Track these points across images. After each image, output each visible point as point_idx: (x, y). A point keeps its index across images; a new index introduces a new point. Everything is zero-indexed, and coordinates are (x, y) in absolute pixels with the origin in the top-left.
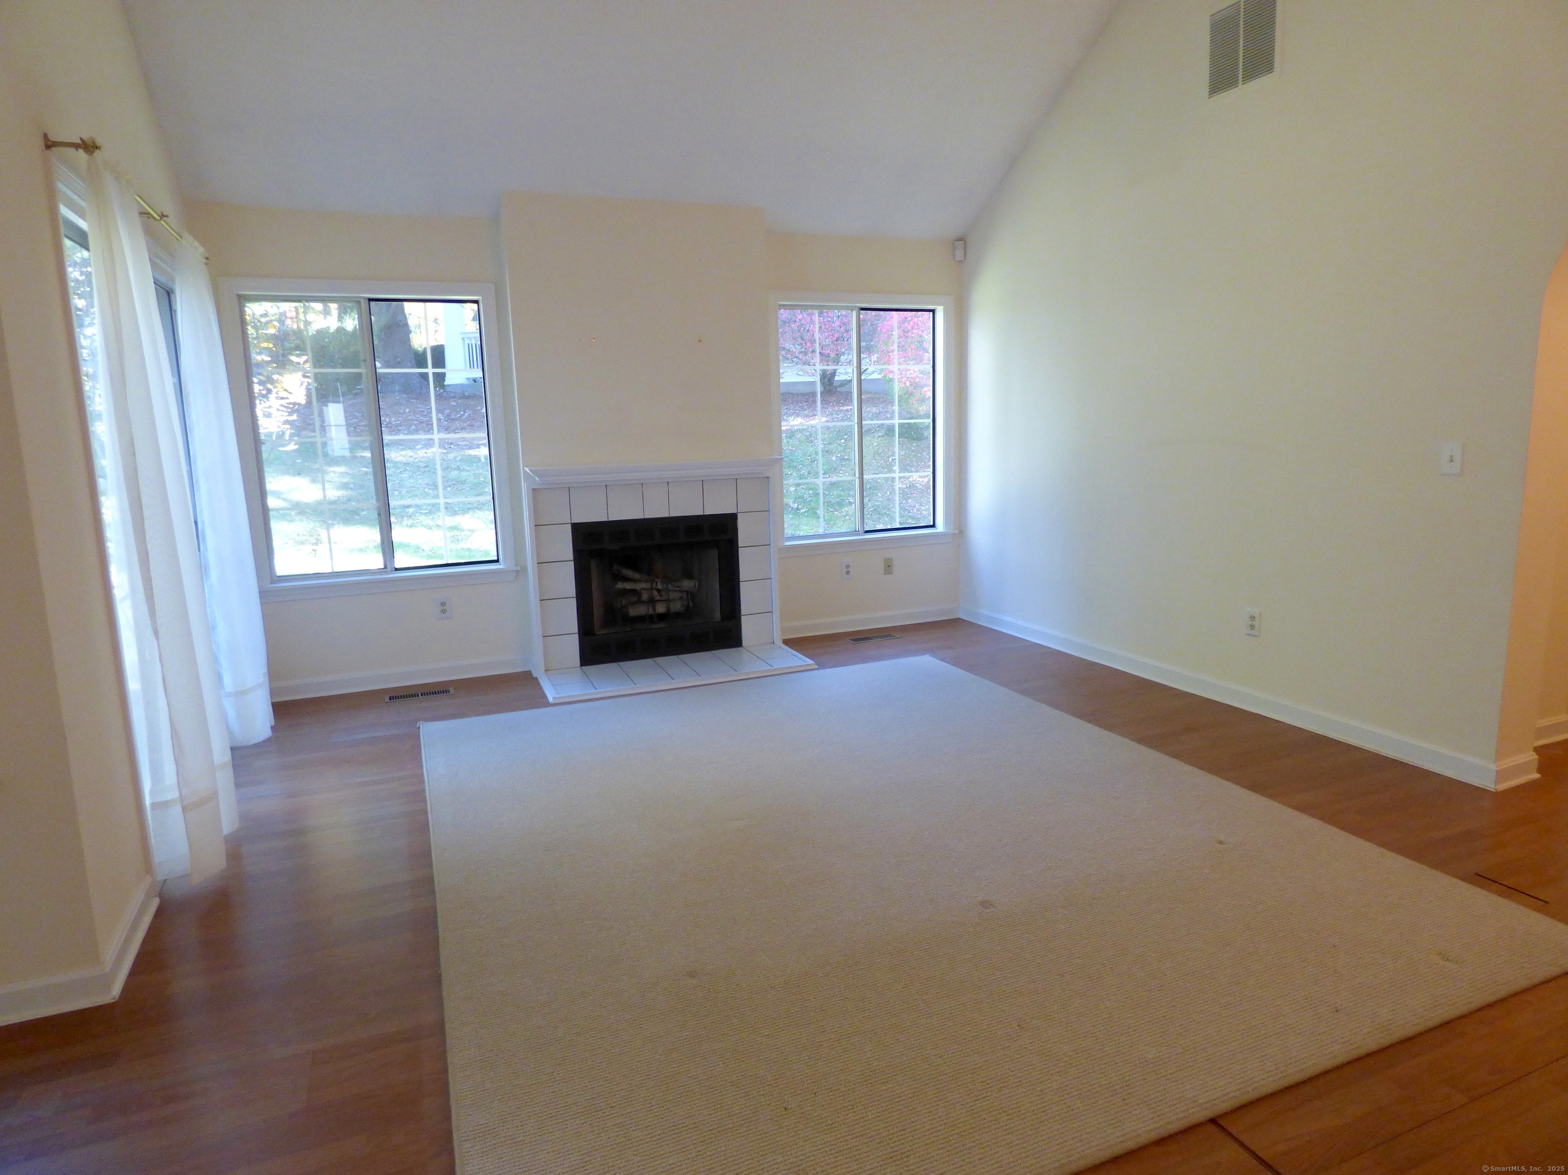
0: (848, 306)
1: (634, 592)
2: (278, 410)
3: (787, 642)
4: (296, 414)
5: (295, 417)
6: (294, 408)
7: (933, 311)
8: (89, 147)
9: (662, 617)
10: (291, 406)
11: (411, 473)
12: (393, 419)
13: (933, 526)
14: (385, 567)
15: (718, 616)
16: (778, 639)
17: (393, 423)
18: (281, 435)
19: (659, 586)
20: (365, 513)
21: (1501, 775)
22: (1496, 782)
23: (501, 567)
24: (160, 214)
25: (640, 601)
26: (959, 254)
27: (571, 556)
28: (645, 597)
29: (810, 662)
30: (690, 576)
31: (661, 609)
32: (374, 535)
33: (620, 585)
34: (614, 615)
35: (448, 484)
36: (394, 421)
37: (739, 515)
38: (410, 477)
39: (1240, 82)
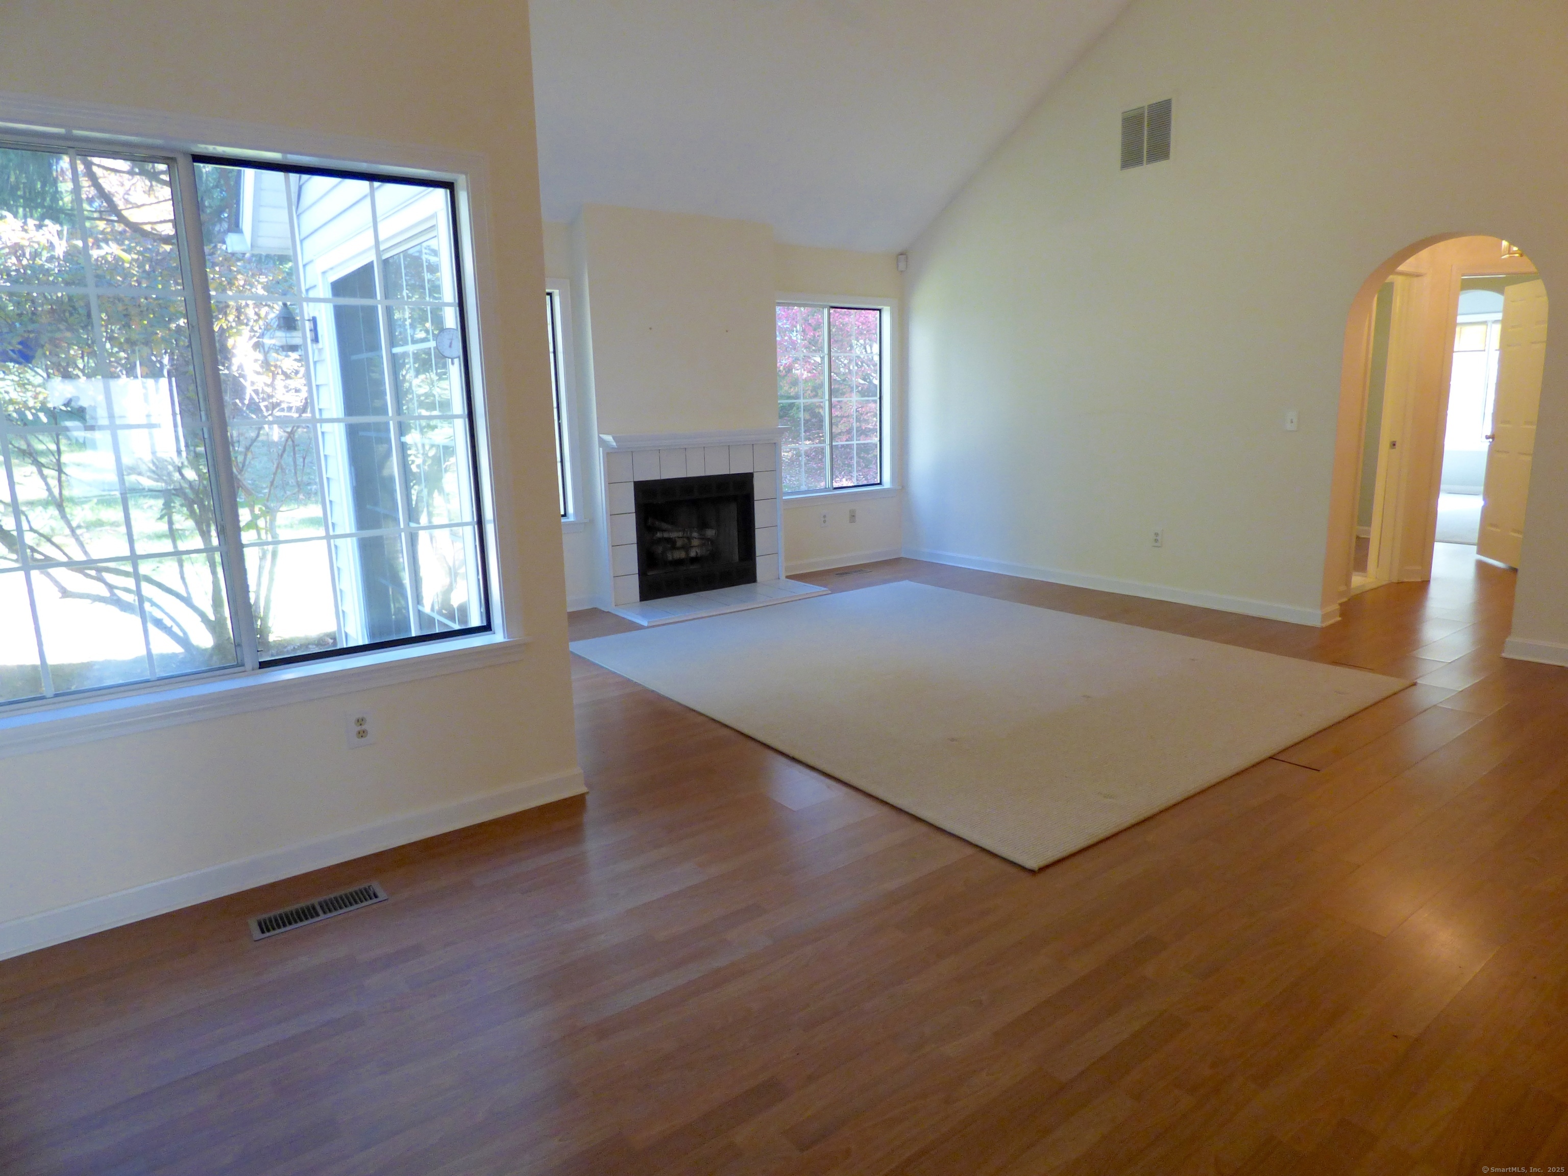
0: (820, 305)
1: (669, 540)
3: (787, 577)
7: (880, 310)
9: (694, 560)
13: (880, 484)
15: (736, 557)
16: (784, 574)
19: (687, 535)
21: (1325, 617)
22: (1322, 622)
25: (674, 547)
26: (902, 266)
27: (633, 509)
28: (679, 543)
29: (823, 589)
30: (711, 525)
31: (692, 553)
33: (659, 535)
34: (653, 560)
37: (755, 475)
39: (1145, 162)
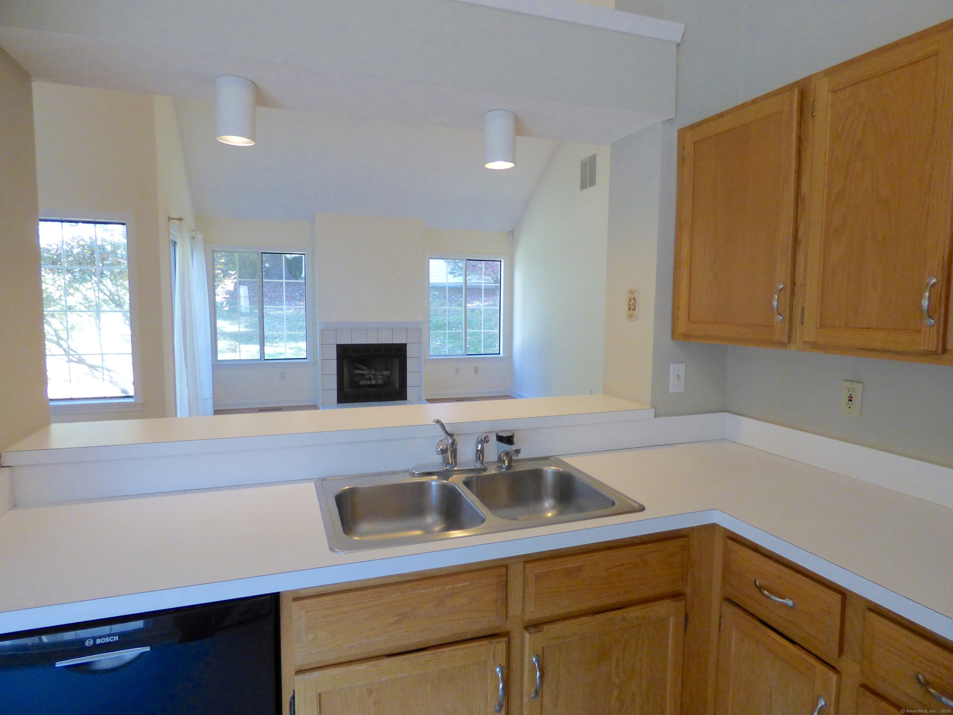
0: (462, 259)
1: (362, 375)
2: (222, 293)
3: (426, 400)
4: (229, 295)
5: (228, 296)
6: (228, 292)
7: (500, 261)
8: (180, 219)
9: (373, 386)
10: (227, 291)
11: (279, 322)
12: (273, 294)
13: (499, 354)
14: (261, 358)
15: (397, 386)
16: (423, 399)
17: (273, 297)
18: (222, 304)
19: (373, 373)
20: (255, 340)
23: (307, 361)
24: (193, 230)
25: (364, 379)
26: (511, 238)
27: (335, 358)
28: (366, 377)
30: (387, 369)
31: (373, 382)
32: (257, 347)
33: (357, 371)
34: (354, 384)
35: (297, 328)
36: (274, 295)
37: (407, 345)
38: (279, 324)
39: (588, 188)
